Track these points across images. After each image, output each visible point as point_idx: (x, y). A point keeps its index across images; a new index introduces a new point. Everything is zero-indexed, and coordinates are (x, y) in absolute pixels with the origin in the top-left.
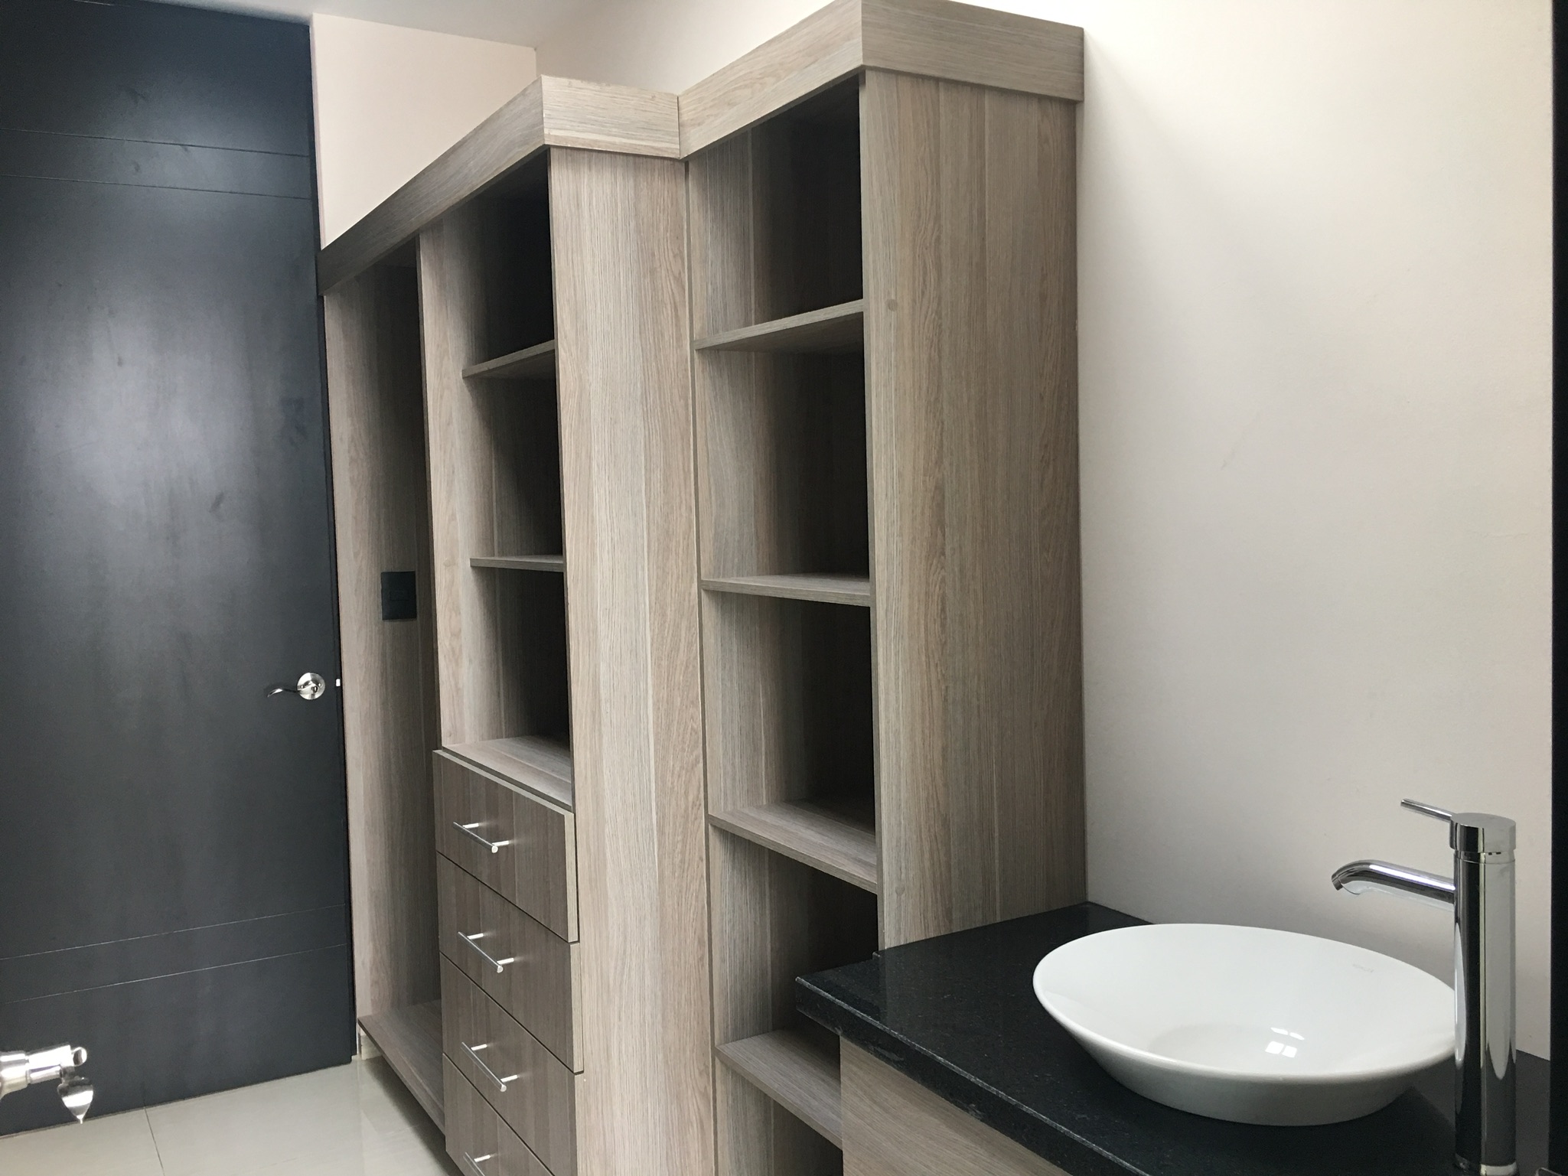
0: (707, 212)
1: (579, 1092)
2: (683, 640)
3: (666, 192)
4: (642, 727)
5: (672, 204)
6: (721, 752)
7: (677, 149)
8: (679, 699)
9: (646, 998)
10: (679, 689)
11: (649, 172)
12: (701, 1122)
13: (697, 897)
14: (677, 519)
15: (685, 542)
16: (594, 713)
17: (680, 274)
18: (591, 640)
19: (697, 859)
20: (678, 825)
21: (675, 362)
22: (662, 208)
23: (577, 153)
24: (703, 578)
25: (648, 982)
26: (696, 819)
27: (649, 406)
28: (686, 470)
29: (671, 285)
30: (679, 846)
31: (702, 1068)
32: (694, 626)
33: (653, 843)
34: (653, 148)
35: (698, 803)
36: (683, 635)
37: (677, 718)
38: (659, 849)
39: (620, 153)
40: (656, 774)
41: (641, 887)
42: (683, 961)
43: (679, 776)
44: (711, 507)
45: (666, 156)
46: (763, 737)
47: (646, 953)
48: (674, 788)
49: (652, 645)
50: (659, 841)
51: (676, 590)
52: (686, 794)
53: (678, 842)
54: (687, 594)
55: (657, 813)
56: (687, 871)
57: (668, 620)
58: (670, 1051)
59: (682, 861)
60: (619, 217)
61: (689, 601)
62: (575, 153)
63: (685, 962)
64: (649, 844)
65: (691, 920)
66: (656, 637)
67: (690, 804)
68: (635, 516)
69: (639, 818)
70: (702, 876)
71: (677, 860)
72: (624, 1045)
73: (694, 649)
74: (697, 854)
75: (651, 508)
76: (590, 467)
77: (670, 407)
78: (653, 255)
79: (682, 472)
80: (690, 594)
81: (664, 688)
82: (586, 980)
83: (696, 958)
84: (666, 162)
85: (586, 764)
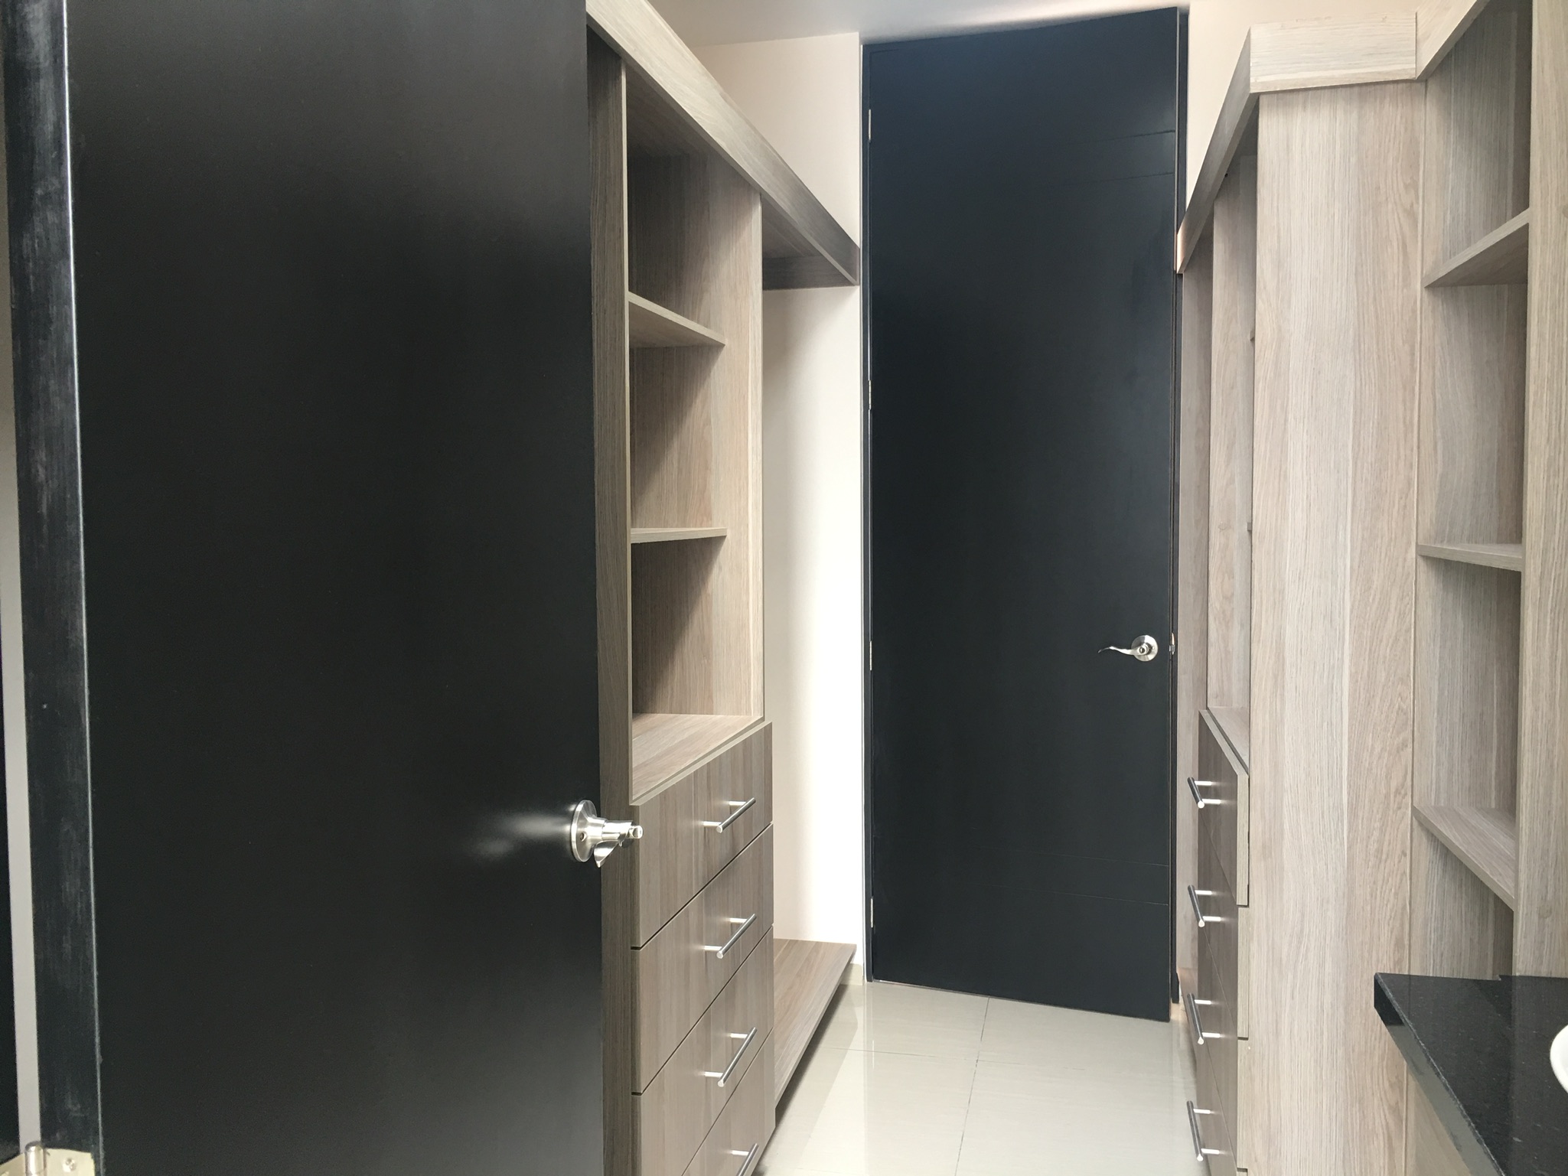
0: (1449, 132)
1: (1242, 1058)
2: (1392, 609)
3: (1399, 118)
4: (1335, 698)
5: (1406, 129)
6: (1434, 739)
7: (1412, 69)
8: (1384, 674)
9: (1326, 985)
10: (1384, 662)
11: (1378, 101)
12: (1390, 1138)
13: (1396, 894)
14: (1392, 476)
15: (1402, 502)
16: (1275, 677)
17: (1412, 205)
18: (1277, 601)
19: (1398, 852)
20: (1375, 811)
21: (1400, 303)
22: (1392, 135)
23: (1287, 96)
24: (1419, 544)
25: (1329, 967)
26: (1399, 808)
27: (1362, 354)
28: (1408, 422)
29: (1399, 219)
30: (1376, 833)
31: (1394, 1080)
32: (1408, 595)
33: (1343, 825)
34: (1379, 73)
35: (1403, 792)
36: (1393, 606)
37: (1380, 693)
38: (1349, 832)
39: (1342, 86)
40: (1349, 751)
41: (1325, 867)
42: (1374, 959)
43: (1379, 758)
44: (1436, 462)
45: (1398, 78)
46: (1495, 730)
47: (1328, 938)
48: (1372, 769)
49: (1351, 612)
50: (1349, 822)
51: (1386, 554)
52: (1388, 777)
53: (1374, 829)
54: (1401, 560)
55: (1349, 793)
56: (1386, 861)
57: (1374, 586)
58: (1353, 1051)
59: (1379, 851)
60: (1338, 156)
61: (1404, 567)
62: (1288, 96)
63: (1378, 961)
64: (1338, 824)
65: (1388, 917)
66: (1357, 603)
67: (1393, 790)
68: (1338, 472)
69: (1326, 794)
70: (1405, 873)
71: (1373, 847)
72: (1296, 1027)
73: (1408, 620)
74: (1399, 846)
75: (1359, 464)
76: (1286, 420)
77: (1391, 354)
78: (1378, 188)
79: (1401, 425)
80: (1405, 560)
81: (1364, 660)
82: (1254, 947)
83: (1392, 959)
84: (1400, 86)
85: (1264, 728)
